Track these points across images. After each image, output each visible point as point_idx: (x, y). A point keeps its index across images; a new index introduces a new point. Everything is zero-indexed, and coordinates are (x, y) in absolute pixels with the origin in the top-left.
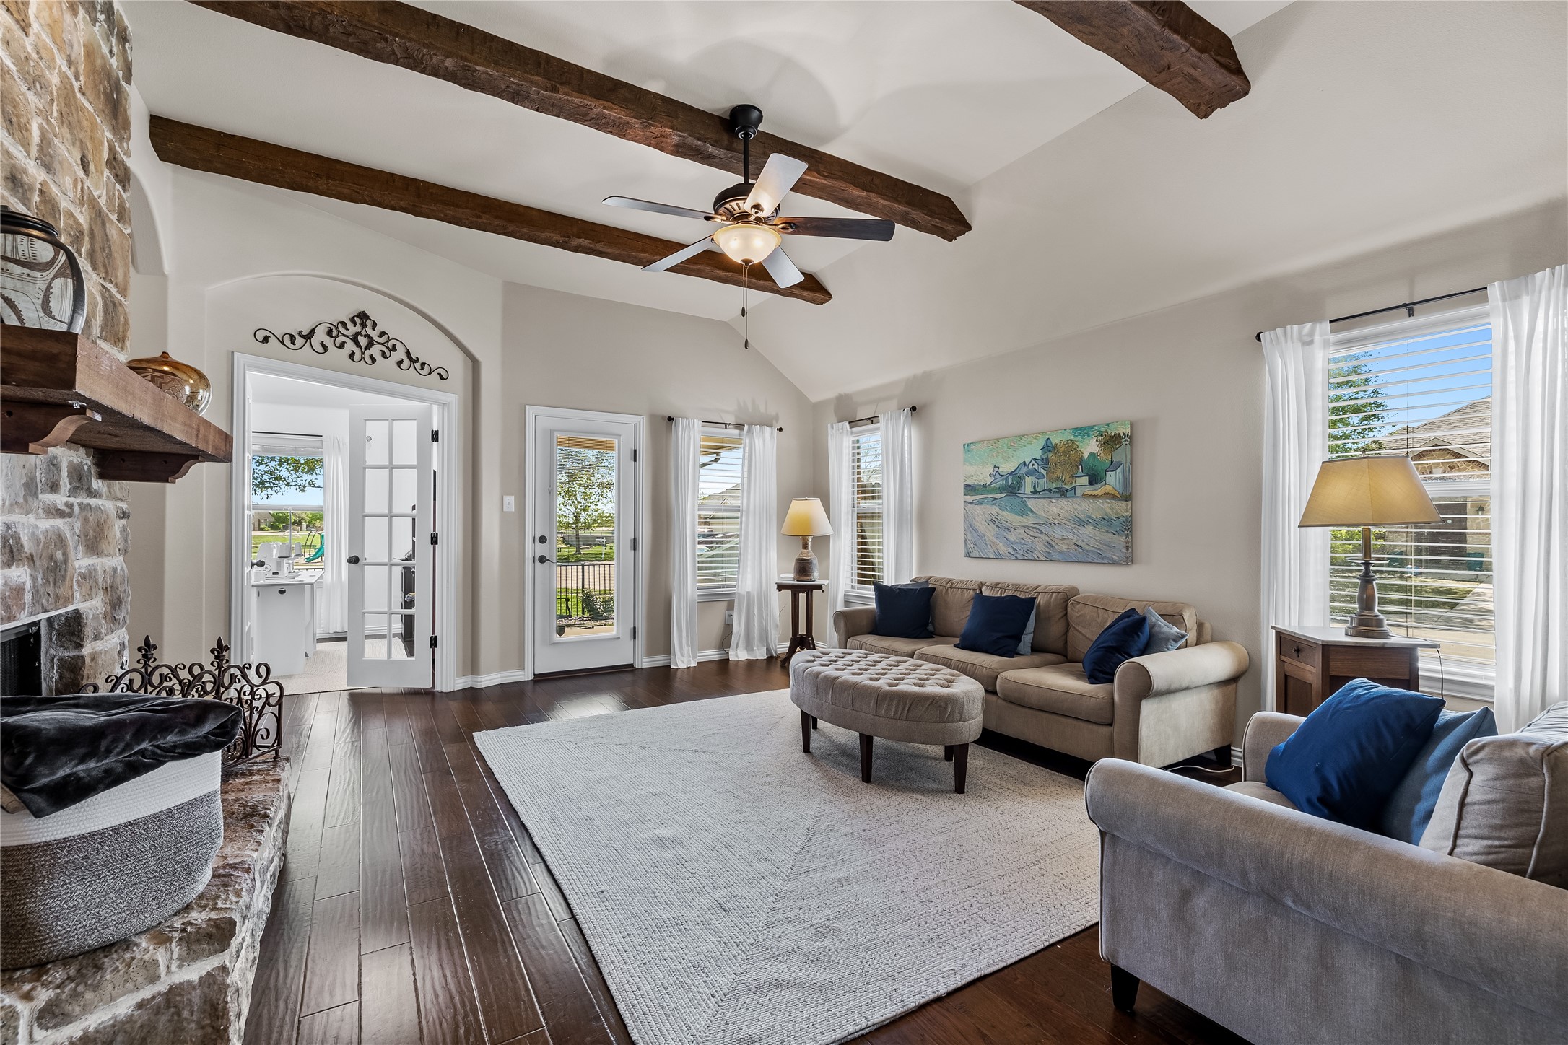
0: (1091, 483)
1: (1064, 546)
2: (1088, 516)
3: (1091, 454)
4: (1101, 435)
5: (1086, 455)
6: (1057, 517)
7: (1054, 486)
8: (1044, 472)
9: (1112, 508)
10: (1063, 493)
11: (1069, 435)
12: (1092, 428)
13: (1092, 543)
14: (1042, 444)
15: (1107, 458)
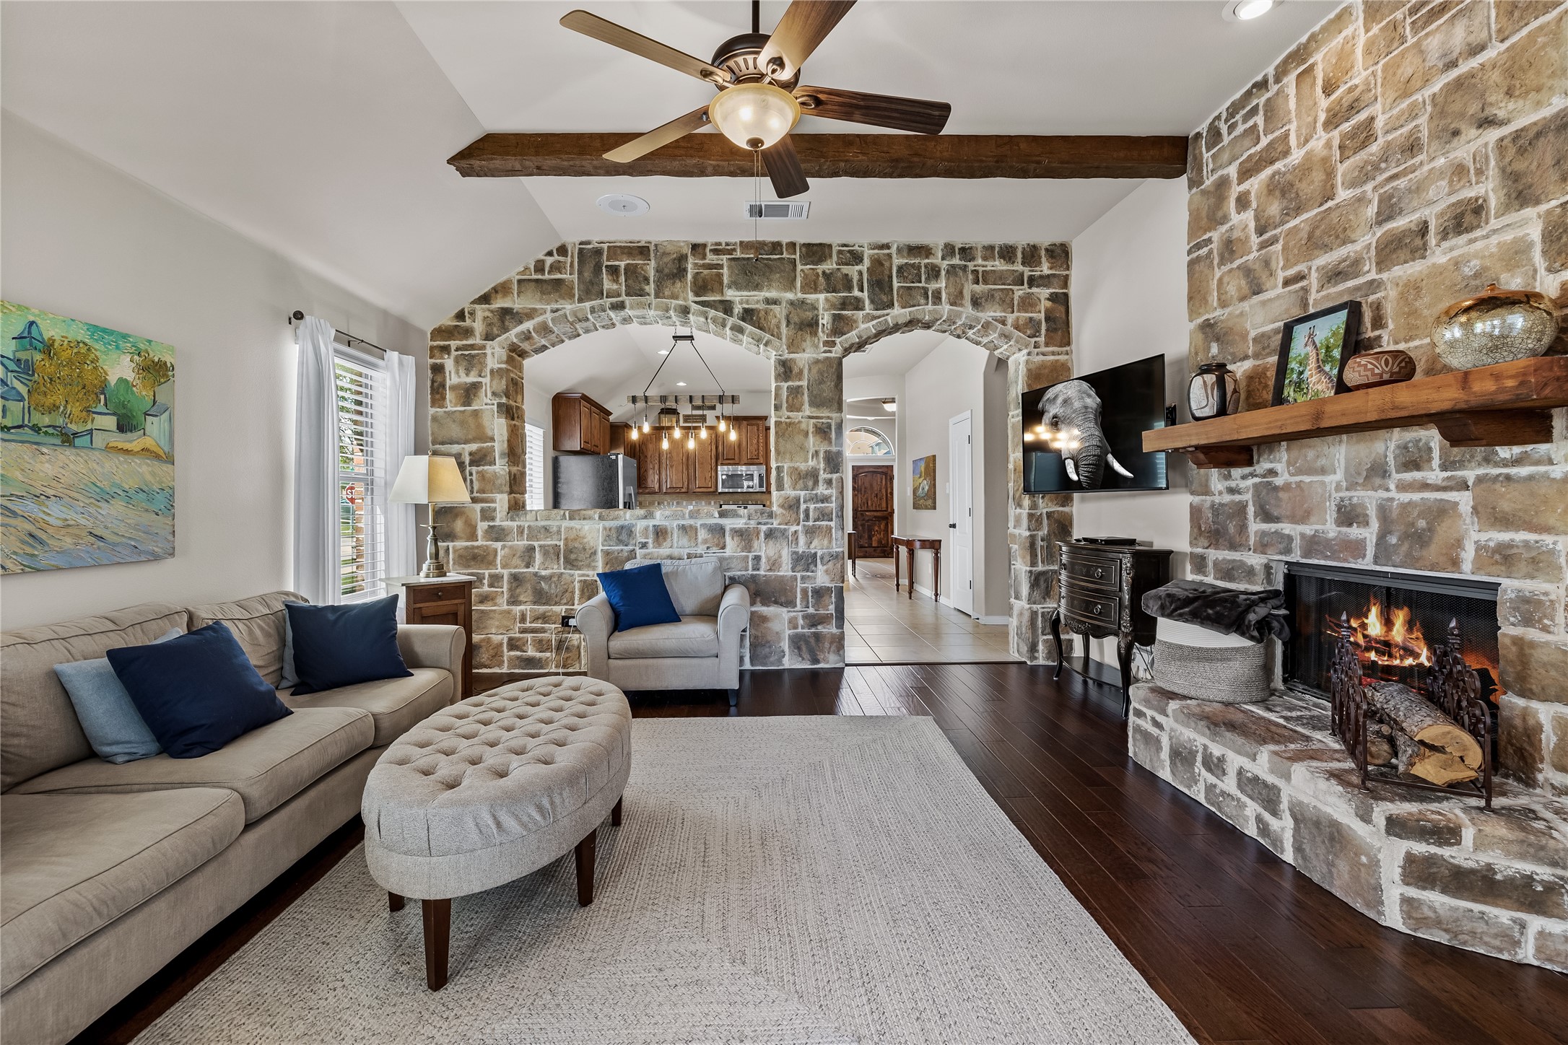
0: (121, 428)
1: (69, 540)
2: (114, 485)
3: (121, 380)
4: (139, 354)
5: (112, 379)
6: (54, 483)
7: (46, 420)
8: (23, 390)
9: (153, 474)
10: (68, 439)
11: (82, 335)
12: (125, 337)
13: (122, 531)
14: (18, 328)
15: (147, 394)
